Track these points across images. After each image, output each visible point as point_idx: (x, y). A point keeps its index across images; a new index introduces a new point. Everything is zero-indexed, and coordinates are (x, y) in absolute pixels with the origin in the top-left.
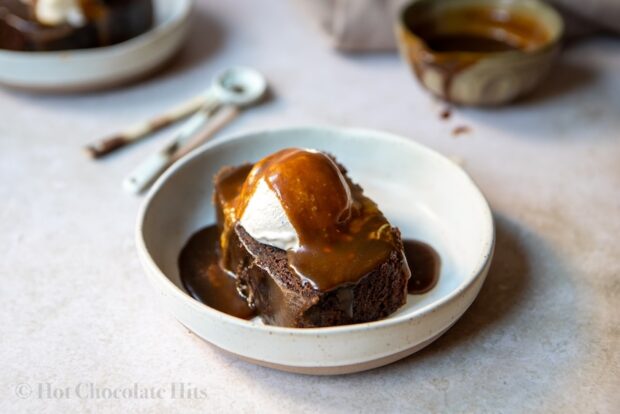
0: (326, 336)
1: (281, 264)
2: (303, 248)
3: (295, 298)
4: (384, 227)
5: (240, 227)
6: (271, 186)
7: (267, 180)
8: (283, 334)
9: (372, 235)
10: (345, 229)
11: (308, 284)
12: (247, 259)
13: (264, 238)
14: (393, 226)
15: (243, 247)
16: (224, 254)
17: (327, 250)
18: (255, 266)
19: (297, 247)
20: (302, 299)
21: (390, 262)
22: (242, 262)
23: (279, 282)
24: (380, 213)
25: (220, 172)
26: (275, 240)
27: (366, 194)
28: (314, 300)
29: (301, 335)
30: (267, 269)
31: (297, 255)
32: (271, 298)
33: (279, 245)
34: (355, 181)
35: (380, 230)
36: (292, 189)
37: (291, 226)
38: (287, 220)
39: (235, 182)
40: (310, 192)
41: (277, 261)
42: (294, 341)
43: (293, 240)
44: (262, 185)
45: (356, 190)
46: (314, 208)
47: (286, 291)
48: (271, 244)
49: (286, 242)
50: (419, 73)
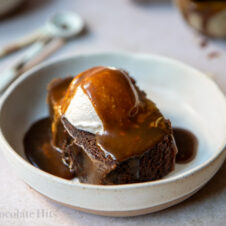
0: (120, 191)
1: (91, 143)
2: (106, 133)
3: (100, 166)
4: (160, 119)
5: (64, 119)
6: (85, 91)
7: (82, 88)
9: (152, 125)
10: (134, 120)
11: (110, 157)
12: (69, 140)
13: (80, 126)
14: (166, 118)
16: (54, 136)
18: (74, 144)
19: (102, 132)
20: (105, 167)
21: (164, 142)
22: (65, 141)
23: (90, 155)
24: (158, 110)
26: (88, 127)
27: (148, 97)
28: (113, 167)
30: (82, 146)
31: (102, 137)
32: (85, 166)
33: (90, 130)
34: (141, 88)
35: (157, 121)
37: (98, 118)
38: (96, 114)
39: (61, 89)
40: (111, 95)
41: (89, 141)
42: (100, 194)
43: (99, 127)
44: (79, 90)
45: (142, 94)
46: (114, 106)
47: (95, 161)
49: (95, 129)
50: (186, 16)
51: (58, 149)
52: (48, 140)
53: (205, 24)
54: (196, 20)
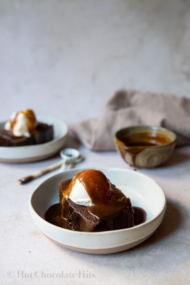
0: (102, 235)
1: (85, 211)
2: (93, 205)
3: (90, 222)
4: (123, 197)
5: (69, 199)
6: (81, 182)
7: (79, 180)
8: (86, 235)
9: (119, 200)
10: (109, 198)
11: (96, 218)
12: (72, 210)
13: (78, 202)
14: (127, 197)
15: (70, 206)
16: (62, 211)
17: (102, 205)
18: (75, 212)
19: (91, 204)
20: (93, 223)
21: (127, 209)
22: (69, 212)
23: (84, 217)
24: (122, 194)
25: (61, 182)
26: (82, 202)
27: (117, 187)
28: (97, 223)
29: (92, 235)
30: (79, 213)
31: (90, 208)
32: (81, 225)
33: (84, 204)
35: (122, 198)
36: (88, 182)
37: (88, 196)
38: (87, 194)
39: (67, 184)
40: (95, 183)
41: (83, 210)
42: (90, 237)
43: (89, 202)
44: (77, 181)
45: (113, 186)
46: (97, 189)
47: (86, 220)
48: (81, 204)
49: (86, 203)
50: (123, 157)
51: (65, 219)
52: (60, 214)
53: (134, 159)
54: (128, 157)
